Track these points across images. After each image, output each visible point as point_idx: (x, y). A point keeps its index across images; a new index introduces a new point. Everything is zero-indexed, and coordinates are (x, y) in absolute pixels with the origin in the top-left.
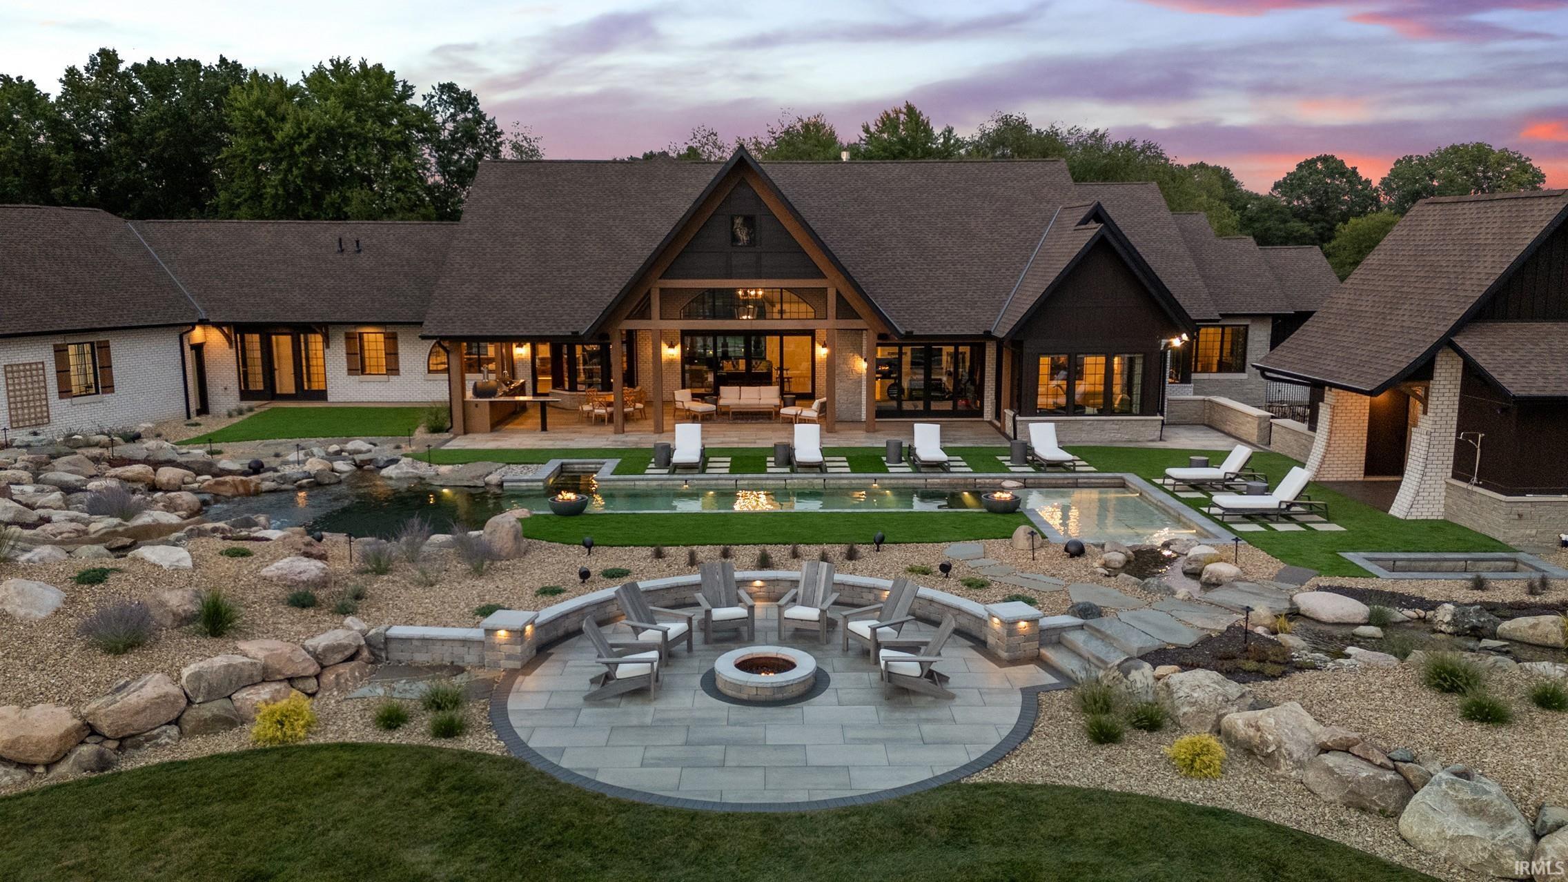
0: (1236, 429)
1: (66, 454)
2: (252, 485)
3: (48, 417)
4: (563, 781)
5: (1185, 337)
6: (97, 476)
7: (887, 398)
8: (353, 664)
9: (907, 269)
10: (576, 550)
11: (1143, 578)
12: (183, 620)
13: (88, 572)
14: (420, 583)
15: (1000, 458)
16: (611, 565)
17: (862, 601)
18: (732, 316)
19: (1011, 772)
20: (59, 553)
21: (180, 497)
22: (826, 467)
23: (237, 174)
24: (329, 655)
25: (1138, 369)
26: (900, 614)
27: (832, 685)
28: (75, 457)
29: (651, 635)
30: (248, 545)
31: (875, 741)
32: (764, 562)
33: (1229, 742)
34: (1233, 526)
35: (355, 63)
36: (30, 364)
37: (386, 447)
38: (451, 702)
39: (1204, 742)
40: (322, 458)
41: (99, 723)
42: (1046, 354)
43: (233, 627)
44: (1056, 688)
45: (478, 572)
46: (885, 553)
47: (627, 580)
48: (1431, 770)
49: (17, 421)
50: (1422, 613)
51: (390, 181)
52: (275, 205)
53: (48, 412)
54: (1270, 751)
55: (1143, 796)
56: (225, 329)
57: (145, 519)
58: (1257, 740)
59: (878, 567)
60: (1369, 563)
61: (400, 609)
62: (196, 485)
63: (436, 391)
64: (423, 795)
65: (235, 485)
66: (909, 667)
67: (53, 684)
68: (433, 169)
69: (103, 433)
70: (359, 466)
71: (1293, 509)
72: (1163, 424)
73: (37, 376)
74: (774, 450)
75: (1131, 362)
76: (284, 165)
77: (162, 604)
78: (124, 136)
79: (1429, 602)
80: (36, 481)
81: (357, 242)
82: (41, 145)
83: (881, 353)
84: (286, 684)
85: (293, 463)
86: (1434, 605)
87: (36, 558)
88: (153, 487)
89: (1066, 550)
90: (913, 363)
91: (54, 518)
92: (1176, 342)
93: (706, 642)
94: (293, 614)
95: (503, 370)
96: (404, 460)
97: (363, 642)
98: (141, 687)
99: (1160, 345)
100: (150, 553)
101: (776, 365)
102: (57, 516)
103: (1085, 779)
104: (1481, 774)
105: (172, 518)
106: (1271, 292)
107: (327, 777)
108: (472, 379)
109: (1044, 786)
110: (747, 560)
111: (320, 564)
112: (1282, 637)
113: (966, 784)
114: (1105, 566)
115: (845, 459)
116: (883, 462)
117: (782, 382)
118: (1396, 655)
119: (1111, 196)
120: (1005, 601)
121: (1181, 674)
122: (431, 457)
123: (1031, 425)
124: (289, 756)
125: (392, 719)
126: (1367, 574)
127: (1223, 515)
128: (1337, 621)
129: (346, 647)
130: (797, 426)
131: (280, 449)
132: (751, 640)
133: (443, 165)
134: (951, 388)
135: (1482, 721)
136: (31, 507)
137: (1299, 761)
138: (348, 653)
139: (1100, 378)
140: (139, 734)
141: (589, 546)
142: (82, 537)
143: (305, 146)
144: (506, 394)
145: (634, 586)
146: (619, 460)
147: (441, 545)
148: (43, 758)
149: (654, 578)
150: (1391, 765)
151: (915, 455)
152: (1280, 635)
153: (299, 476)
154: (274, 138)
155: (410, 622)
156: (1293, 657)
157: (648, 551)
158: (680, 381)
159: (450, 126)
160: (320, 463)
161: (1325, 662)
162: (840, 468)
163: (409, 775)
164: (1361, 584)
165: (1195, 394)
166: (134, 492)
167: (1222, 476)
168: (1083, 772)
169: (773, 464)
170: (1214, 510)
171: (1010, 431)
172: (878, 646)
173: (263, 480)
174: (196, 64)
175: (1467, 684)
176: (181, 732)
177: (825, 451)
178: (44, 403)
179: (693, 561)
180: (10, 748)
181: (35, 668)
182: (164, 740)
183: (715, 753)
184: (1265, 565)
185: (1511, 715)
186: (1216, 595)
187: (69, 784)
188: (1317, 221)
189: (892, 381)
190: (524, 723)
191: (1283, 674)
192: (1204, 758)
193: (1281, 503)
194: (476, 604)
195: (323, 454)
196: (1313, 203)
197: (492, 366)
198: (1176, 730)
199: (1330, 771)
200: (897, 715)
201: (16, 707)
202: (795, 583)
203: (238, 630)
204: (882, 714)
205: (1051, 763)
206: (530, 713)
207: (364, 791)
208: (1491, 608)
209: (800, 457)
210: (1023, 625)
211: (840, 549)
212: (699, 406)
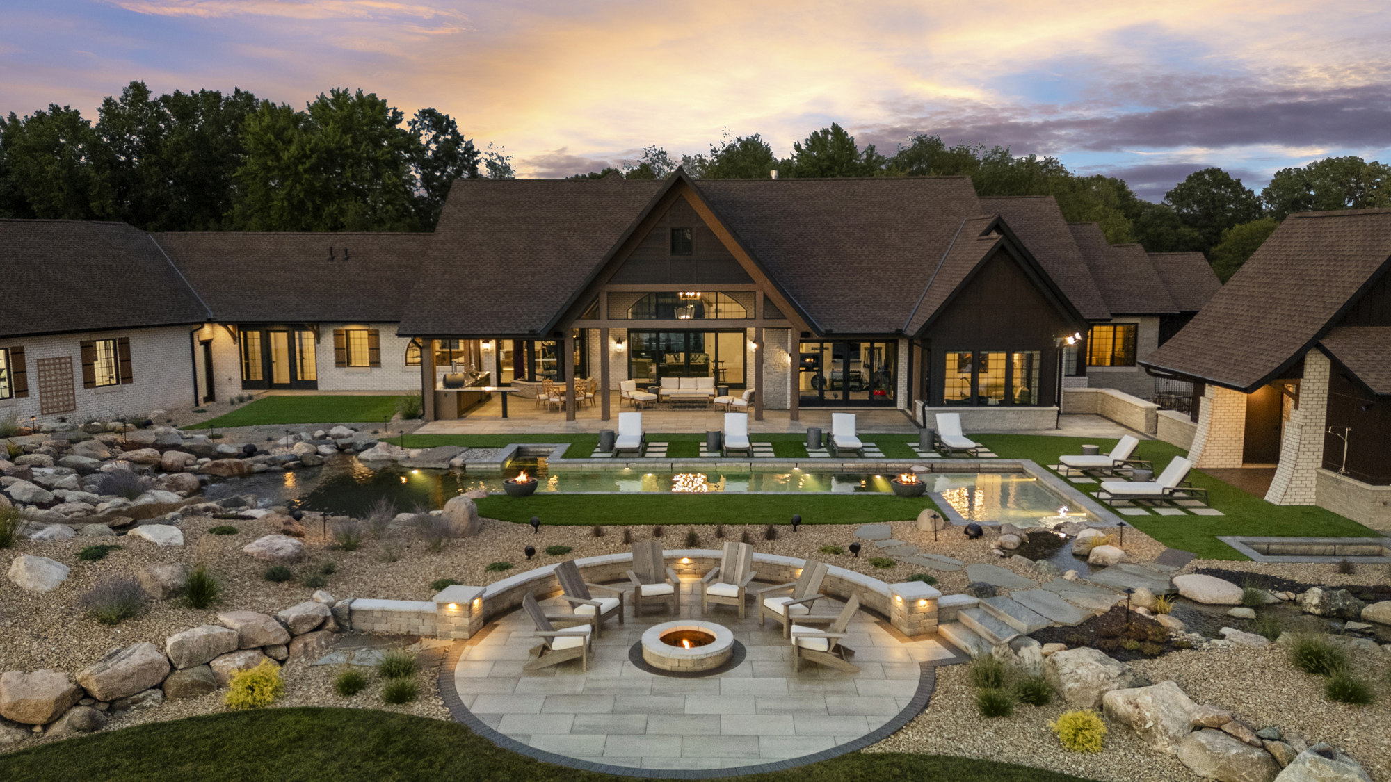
0: (1126, 419)
1: (85, 439)
2: (245, 467)
3: (74, 405)
4: (499, 746)
5: (1078, 336)
6: (111, 458)
7: (811, 388)
8: (320, 633)
9: (828, 274)
10: (525, 528)
11: (1035, 560)
12: (170, 593)
13: (91, 549)
14: (384, 559)
15: (910, 444)
16: (556, 542)
17: (780, 578)
18: (672, 316)
19: (909, 742)
20: (67, 531)
21: (182, 477)
22: (753, 452)
23: (250, 189)
24: (298, 626)
25: (1036, 364)
26: (811, 591)
27: (748, 657)
28: (92, 441)
29: (585, 610)
30: (235, 524)
31: (785, 711)
32: (692, 542)
33: (1110, 717)
34: (1120, 510)
35: (352, 93)
36: (60, 359)
37: (364, 432)
38: (404, 670)
39: (1087, 718)
40: (309, 442)
41: (91, 688)
42: (953, 351)
43: (215, 600)
44: (953, 662)
45: (436, 549)
46: (801, 533)
47: (568, 557)
48: (1297, 748)
49: (47, 408)
50: (1292, 596)
51: (381, 195)
52: (281, 216)
53: (74, 400)
54: (1147, 726)
55: (1028, 769)
56: (230, 327)
57: (146, 499)
58: (1136, 717)
59: (794, 547)
60: (1244, 546)
61: (365, 583)
62: (196, 467)
63: (411, 382)
64: (372, 758)
65: (230, 467)
66: (816, 643)
67: (53, 652)
68: (419, 185)
69: (118, 420)
70: (340, 450)
71: (1176, 495)
72: (1059, 413)
73: (66, 368)
74: (705, 437)
75: (1029, 360)
76: (289, 182)
77: (154, 578)
78: (153, 158)
79: (1300, 585)
80: (56, 464)
81: (346, 250)
82: (82, 165)
83: (805, 348)
84: (259, 651)
85: (283, 446)
86: (1303, 588)
87: (47, 536)
88: (160, 468)
89: (966, 532)
90: (834, 356)
91: (68, 498)
92: (1070, 341)
93: (636, 615)
94: (269, 588)
95: (471, 363)
96: (380, 444)
97: (329, 614)
98: (130, 655)
99: (1055, 342)
100: (145, 532)
101: (712, 358)
102: (70, 496)
103: (975, 751)
104: (1343, 753)
105: (173, 497)
106: (1158, 294)
107: (290, 741)
108: (443, 371)
109: (937, 757)
110: (676, 539)
111: (295, 541)
112: (1161, 618)
113: (865, 755)
114: (1001, 547)
115: (770, 444)
116: (804, 448)
117: (717, 373)
118: (1266, 637)
119: (1012, 207)
120: (909, 580)
121: (1066, 652)
122: (403, 441)
123: (938, 415)
124: (257, 719)
125: (351, 685)
126: (1242, 557)
127: (1111, 500)
128: (1213, 602)
129: (314, 619)
130: (726, 415)
131: (273, 435)
132: (676, 615)
133: (427, 181)
134: (868, 380)
135: (1345, 701)
136: (49, 488)
137: (1175, 736)
138: (315, 624)
139: (1001, 373)
140: (126, 698)
141: (536, 524)
142: (90, 516)
143: (308, 165)
144: (473, 385)
145: (572, 564)
146: (569, 445)
147: (406, 523)
148: (40, 719)
149: (593, 555)
150: (1259, 742)
151: (833, 442)
152: (1159, 616)
153: (287, 459)
154: (281, 158)
155: (373, 595)
156: (1171, 636)
157: (587, 530)
158: (626, 372)
159: (433, 147)
160: (307, 447)
161: (1201, 642)
162: (765, 450)
163: (362, 738)
164: (1236, 566)
165: (1090, 386)
166: (141, 473)
167: (1110, 464)
168: (973, 745)
169: (705, 449)
170: (1103, 495)
171: (919, 419)
172: (790, 622)
173: (255, 462)
174: (217, 95)
175: (1332, 665)
176: (164, 696)
177: (752, 438)
178: (71, 392)
179: (628, 539)
180: (12, 710)
181: (39, 636)
182: (148, 703)
183: (637, 721)
184: (1149, 548)
185: (1373, 696)
186: (1101, 576)
187: (61, 743)
188: (1205, 227)
189: (815, 373)
190: (468, 690)
191: (1162, 653)
192: (1086, 733)
193: (1164, 489)
194: (432, 579)
195: (310, 438)
196: (1200, 211)
197: (461, 359)
198: (1061, 704)
199: (1202, 747)
200: (806, 687)
201: (19, 672)
202: (718, 561)
203: (220, 602)
204: (792, 686)
205: (945, 734)
206: (473, 680)
207: (320, 754)
208: (1356, 591)
209: (729, 443)
210: (923, 604)
211: (760, 529)
212: (642, 396)
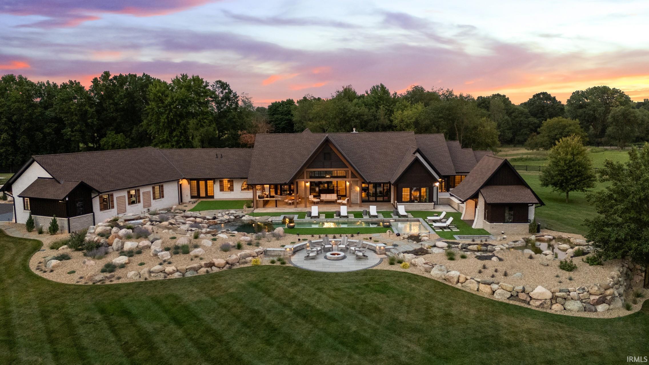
0: (454, 206)
3: (151, 205)
7: (365, 197)
8: (262, 254)
10: (296, 235)
11: (409, 240)
12: (234, 247)
13: (213, 239)
14: (268, 241)
15: (391, 214)
16: (304, 238)
17: (353, 244)
19: (376, 268)
22: (348, 217)
24: (258, 253)
25: (428, 191)
26: (360, 246)
27: (347, 257)
29: (314, 249)
31: (354, 264)
32: (334, 237)
33: (411, 264)
34: (435, 230)
35: (190, 76)
36: (148, 192)
37: (240, 212)
38: (282, 260)
39: (407, 264)
41: (228, 262)
42: (405, 187)
43: (242, 248)
44: (386, 258)
46: (359, 236)
47: (308, 241)
49: (145, 206)
56: (187, 180)
58: (415, 263)
59: (357, 238)
60: (457, 237)
61: (267, 245)
62: (204, 222)
63: (243, 196)
66: (360, 254)
70: (236, 217)
71: (448, 226)
72: (434, 204)
73: (149, 194)
74: (335, 212)
77: (229, 244)
81: (221, 155)
84: (253, 257)
85: (220, 216)
87: (202, 236)
89: (397, 235)
90: (373, 186)
92: (437, 185)
93: (325, 250)
94: (249, 246)
96: (246, 215)
97: (263, 251)
98: (232, 257)
99: (433, 185)
100: (221, 235)
103: (386, 269)
109: (380, 270)
110: (331, 237)
111: (247, 238)
114: (403, 238)
115: (353, 214)
116: (362, 215)
117: (337, 192)
120: (380, 244)
121: (407, 255)
122: (253, 214)
123: (400, 205)
124: (259, 267)
125: (273, 262)
126: (454, 239)
127: (434, 227)
128: (441, 247)
130: (341, 206)
131: (214, 213)
132: (333, 250)
133: (219, 109)
135: (450, 260)
137: (420, 266)
140: (234, 264)
141: (298, 234)
143: (174, 105)
144: (266, 197)
145: (310, 242)
146: (298, 215)
147: (269, 235)
148: (222, 267)
149: (313, 240)
151: (370, 214)
152: (428, 249)
155: (270, 247)
156: (428, 252)
157: (311, 236)
158: (310, 192)
159: (221, 95)
162: (352, 217)
167: (439, 218)
169: (336, 216)
172: (355, 251)
174: (135, 76)
175: (453, 255)
176: (239, 264)
177: (348, 213)
178: (150, 201)
179: (320, 237)
180: (218, 265)
181: (215, 254)
183: (327, 266)
184: (437, 237)
187: (225, 271)
190: (295, 262)
193: (446, 225)
194: (280, 245)
195: (225, 214)
198: (403, 263)
199: (424, 267)
200: (358, 261)
202: (341, 241)
204: (356, 261)
205: (382, 267)
209: (342, 214)
210: (382, 248)
211: (350, 235)
212: (316, 200)
